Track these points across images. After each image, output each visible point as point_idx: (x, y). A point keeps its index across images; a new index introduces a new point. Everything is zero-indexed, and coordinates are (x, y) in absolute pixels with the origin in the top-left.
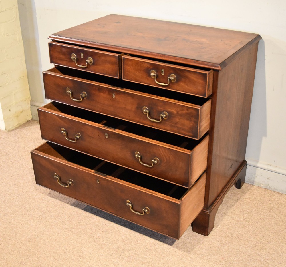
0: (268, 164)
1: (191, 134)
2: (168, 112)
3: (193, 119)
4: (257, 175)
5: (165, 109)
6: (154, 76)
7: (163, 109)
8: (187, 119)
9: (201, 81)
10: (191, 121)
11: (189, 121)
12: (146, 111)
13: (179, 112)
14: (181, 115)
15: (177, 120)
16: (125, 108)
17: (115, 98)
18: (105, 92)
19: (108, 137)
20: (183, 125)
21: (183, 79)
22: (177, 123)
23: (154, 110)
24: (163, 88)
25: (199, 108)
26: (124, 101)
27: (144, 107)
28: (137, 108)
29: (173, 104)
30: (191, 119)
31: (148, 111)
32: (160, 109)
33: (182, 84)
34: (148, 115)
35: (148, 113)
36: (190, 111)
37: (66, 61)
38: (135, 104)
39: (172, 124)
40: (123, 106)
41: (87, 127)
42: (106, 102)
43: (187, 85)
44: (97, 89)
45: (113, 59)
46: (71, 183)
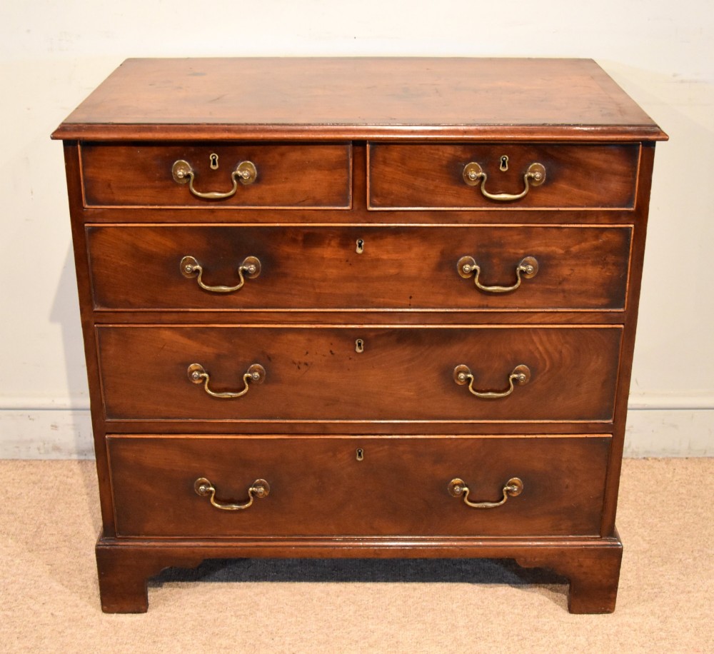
1: (605, 301)
2: (538, 257)
3: (611, 258)
5: (529, 250)
7: (522, 251)
8: (594, 264)
10: (604, 264)
11: (600, 266)
12: (469, 266)
13: (572, 249)
14: (577, 256)
15: (566, 271)
16: (398, 274)
17: (364, 253)
19: (365, 349)
20: (584, 281)
22: (565, 280)
23: (495, 261)
24: (504, 209)
25: (632, 226)
26: (394, 256)
27: (462, 259)
28: (440, 267)
29: (554, 231)
30: (605, 260)
31: (477, 264)
32: (514, 253)
33: (563, 186)
34: (477, 276)
35: (479, 271)
36: (604, 238)
37: (152, 187)
38: (434, 254)
39: (548, 287)
40: (393, 271)
41: (291, 337)
42: (332, 272)
43: (579, 186)
44: (300, 238)
45: (332, 153)
46: (263, 490)
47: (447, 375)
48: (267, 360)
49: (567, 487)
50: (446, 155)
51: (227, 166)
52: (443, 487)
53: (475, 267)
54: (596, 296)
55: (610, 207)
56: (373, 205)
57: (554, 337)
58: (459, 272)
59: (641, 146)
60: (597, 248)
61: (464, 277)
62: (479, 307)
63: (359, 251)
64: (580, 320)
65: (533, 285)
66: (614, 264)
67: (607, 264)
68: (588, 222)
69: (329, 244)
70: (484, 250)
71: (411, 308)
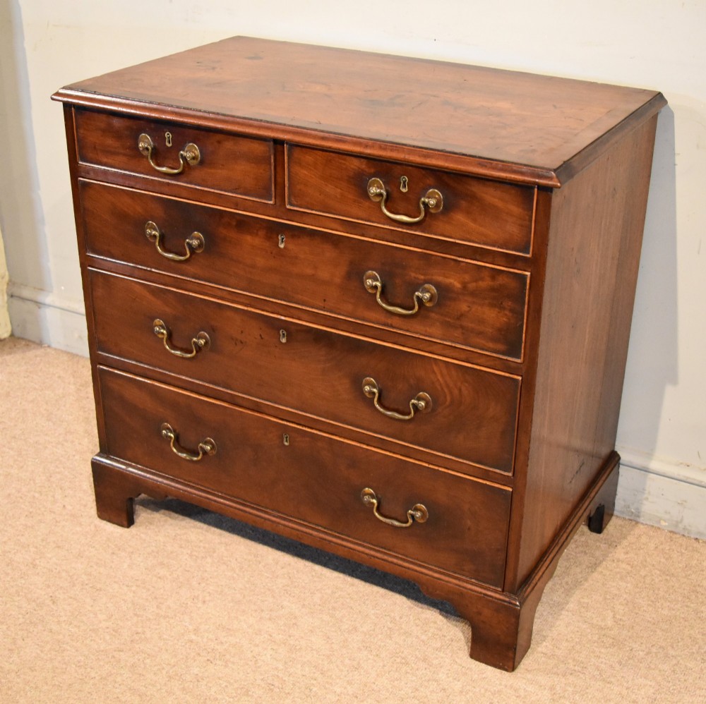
0: (681, 463)
1: (502, 347)
2: (437, 285)
3: (508, 304)
4: (649, 493)
5: (427, 277)
7: (422, 277)
8: (492, 305)
10: (501, 308)
11: (497, 309)
12: (373, 281)
13: (469, 285)
14: (473, 294)
15: (464, 307)
17: (285, 248)
18: (256, 231)
19: (287, 340)
20: (482, 321)
22: (463, 316)
23: (398, 281)
24: (405, 231)
25: (528, 274)
26: (310, 257)
27: (367, 273)
28: (349, 276)
29: (453, 263)
30: (502, 303)
31: (380, 281)
32: (415, 278)
33: (460, 217)
34: (378, 293)
35: (379, 288)
36: (501, 280)
37: (125, 155)
38: (344, 262)
39: (447, 319)
40: (309, 271)
41: (229, 314)
42: (260, 261)
43: (475, 221)
44: (234, 223)
45: (258, 148)
46: (209, 448)
47: (357, 384)
48: (212, 330)
49: (469, 529)
50: (352, 166)
51: (178, 145)
52: (357, 493)
53: (377, 283)
54: (493, 340)
55: (507, 249)
56: (291, 204)
57: (454, 373)
58: (365, 285)
59: (536, 190)
60: (493, 289)
61: (369, 290)
62: (385, 325)
63: (281, 246)
64: (479, 361)
66: (511, 311)
67: (504, 309)
68: (485, 260)
69: (257, 234)
70: (388, 268)
71: (324, 311)
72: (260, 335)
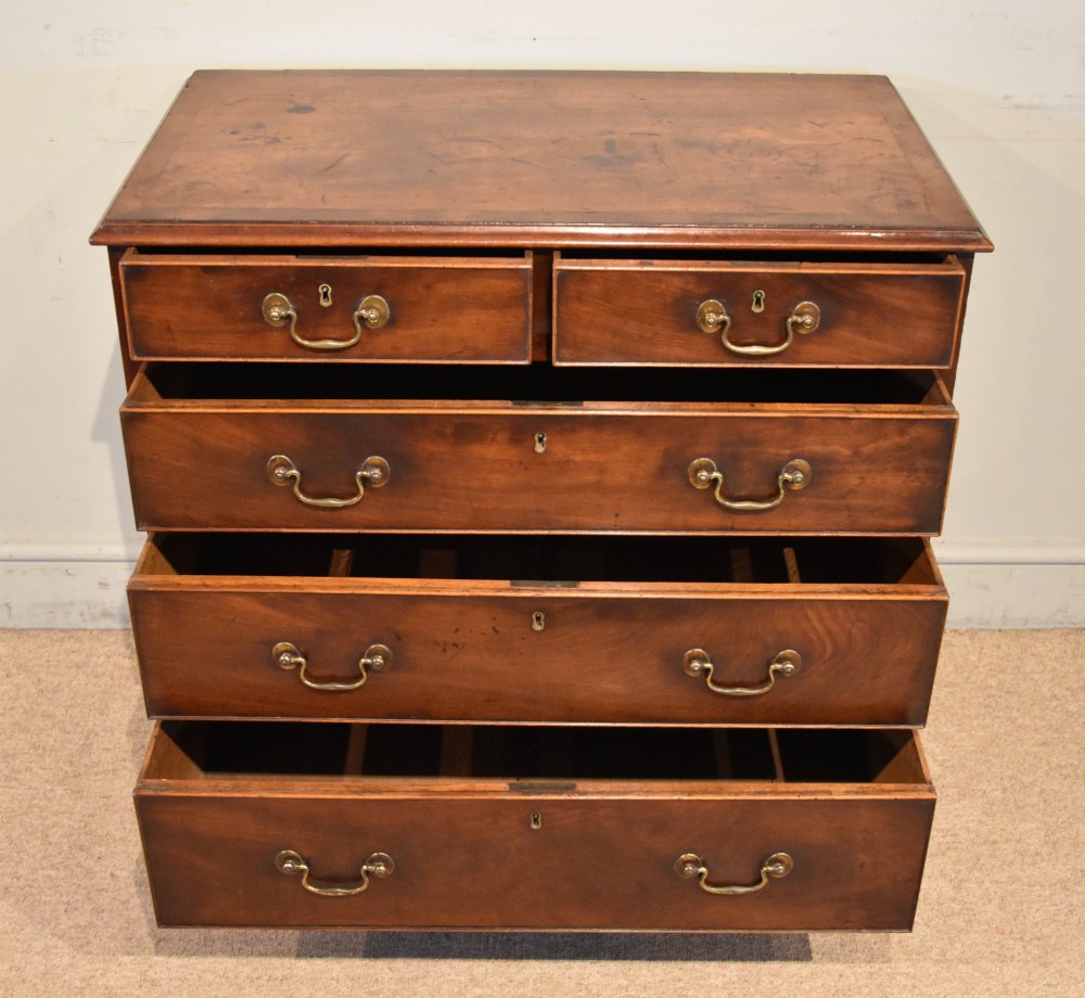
1: (910, 522)
2: (811, 459)
3: (922, 463)
5: (799, 449)
6: (723, 323)
7: (788, 451)
8: (898, 469)
9: (931, 308)
10: (911, 469)
11: (905, 473)
12: (708, 473)
13: (863, 449)
14: (870, 459)
15: (853, 480)
16: (598, 482)
17: (545, 452)
18: (491, 436)
19: (546, 626)
20: (880, 493)
21: (852, 314)
22: (851, 492)
23: (747, 465)
26: (592, 457)
27: (695, 462)
28: (662, 472)
30: (913, 464)
31: (719, 470)
32: (775, 454)
33: (845, 333)
34: (718, 489)
35: (721, 481)
36: (915, 433)
37: (232, 332)
38: (653, 455)
39: (825, 501)
40: (590, 478)
42: (499, 480)
44: (449, 431)
45: (502, 285)
46: (382, 868)
47: (674, 663)
48: (397, 638)
50: (670, 288)
51: (346, 302)
52: (667, 865)
53: (716, 474)
56: (561, 358)
58: (691, 480)
60: (900, 448)
61: (699, 487)
63: (540, 449)
65: (804, 499)
66: (926, 471)
67: (917, 470)
69: (493, 440)
70: (729, 450)
72: (494, 628)
